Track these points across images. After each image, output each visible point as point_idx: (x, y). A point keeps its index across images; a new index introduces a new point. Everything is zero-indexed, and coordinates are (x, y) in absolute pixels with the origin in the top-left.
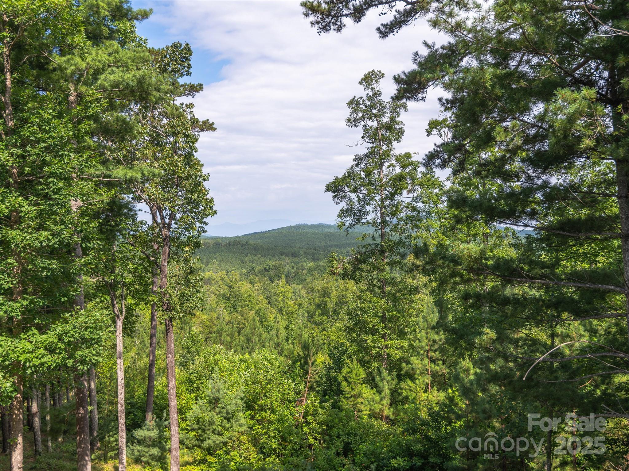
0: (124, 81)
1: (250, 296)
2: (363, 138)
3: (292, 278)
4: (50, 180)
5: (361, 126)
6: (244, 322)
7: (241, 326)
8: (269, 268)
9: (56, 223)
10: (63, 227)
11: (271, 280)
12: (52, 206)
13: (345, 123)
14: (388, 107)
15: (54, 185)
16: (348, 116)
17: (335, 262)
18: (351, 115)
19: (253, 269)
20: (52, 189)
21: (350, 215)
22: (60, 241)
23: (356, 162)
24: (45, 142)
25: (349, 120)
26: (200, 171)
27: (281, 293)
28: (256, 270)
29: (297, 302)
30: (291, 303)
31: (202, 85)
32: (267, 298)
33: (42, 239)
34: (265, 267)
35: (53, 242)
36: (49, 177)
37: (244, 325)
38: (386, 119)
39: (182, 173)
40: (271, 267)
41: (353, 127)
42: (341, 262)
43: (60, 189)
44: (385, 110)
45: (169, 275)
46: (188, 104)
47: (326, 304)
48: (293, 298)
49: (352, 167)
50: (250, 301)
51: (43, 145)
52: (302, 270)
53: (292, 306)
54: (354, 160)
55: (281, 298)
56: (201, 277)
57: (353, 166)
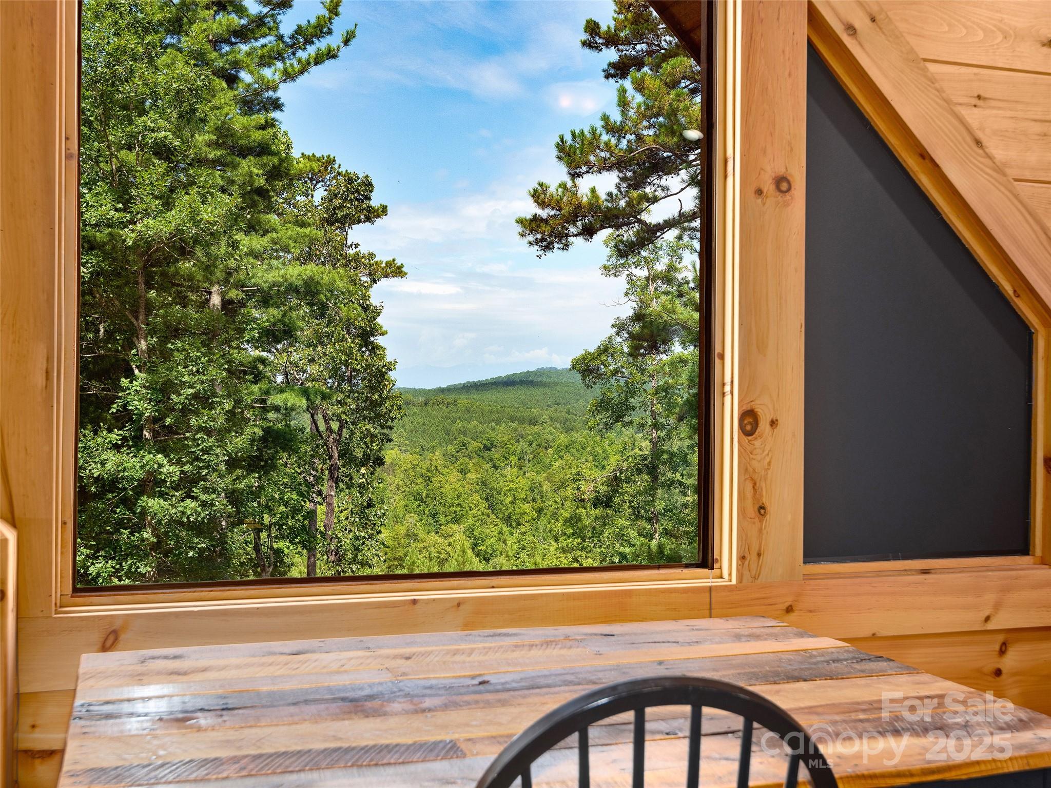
0: (286, 281)
1: (459, 496)
2: (626, 294)
3: (529, 461)
4: (198, 436)
5: (624, 276)
6: (449, 549)
7: (442, 556)
8: (492, 445)
9: (205, 490)
10: (214, 496)
11: (496, 467)
12: (201, 468)
13: (600, 272)
14: (664, 248)
15: (203, 442)
16: (604, 262)
17: (583, 482)
18: (608, 261)
19: (464, 446)
20: (200, 447)
21: (607, 410)
22: (210, 514)
23: (615, 329)
24: (191, 387)
25: (606, 268)
26: (383, 358)
27: (510, 490)
28: (470, 448)
29: (536, 506)
30: (527, 507)
31: (386, 207)
32: (487, 499)
33: (189, 513)
34: (484, 442)
35: (202, 515)
36: (197, 432)
37: (448, 553)
38: (660, 267)
39: (358, 365)
40: (495, 443)
41: (612, 277)
42: (593, 481)
43: (211, 448)
44: (660, 252)
45: (336, 509)
46: (366, 253)
47: (580, 519)
48: (530, 499)
49: (610, 338)
50: (458, 505)
51: (191, 391)
52: (546, 448)
53: (528, 511)
54: (613, 326)
55: (510, 498)
56: (383, 511)
57: (612, 336)
